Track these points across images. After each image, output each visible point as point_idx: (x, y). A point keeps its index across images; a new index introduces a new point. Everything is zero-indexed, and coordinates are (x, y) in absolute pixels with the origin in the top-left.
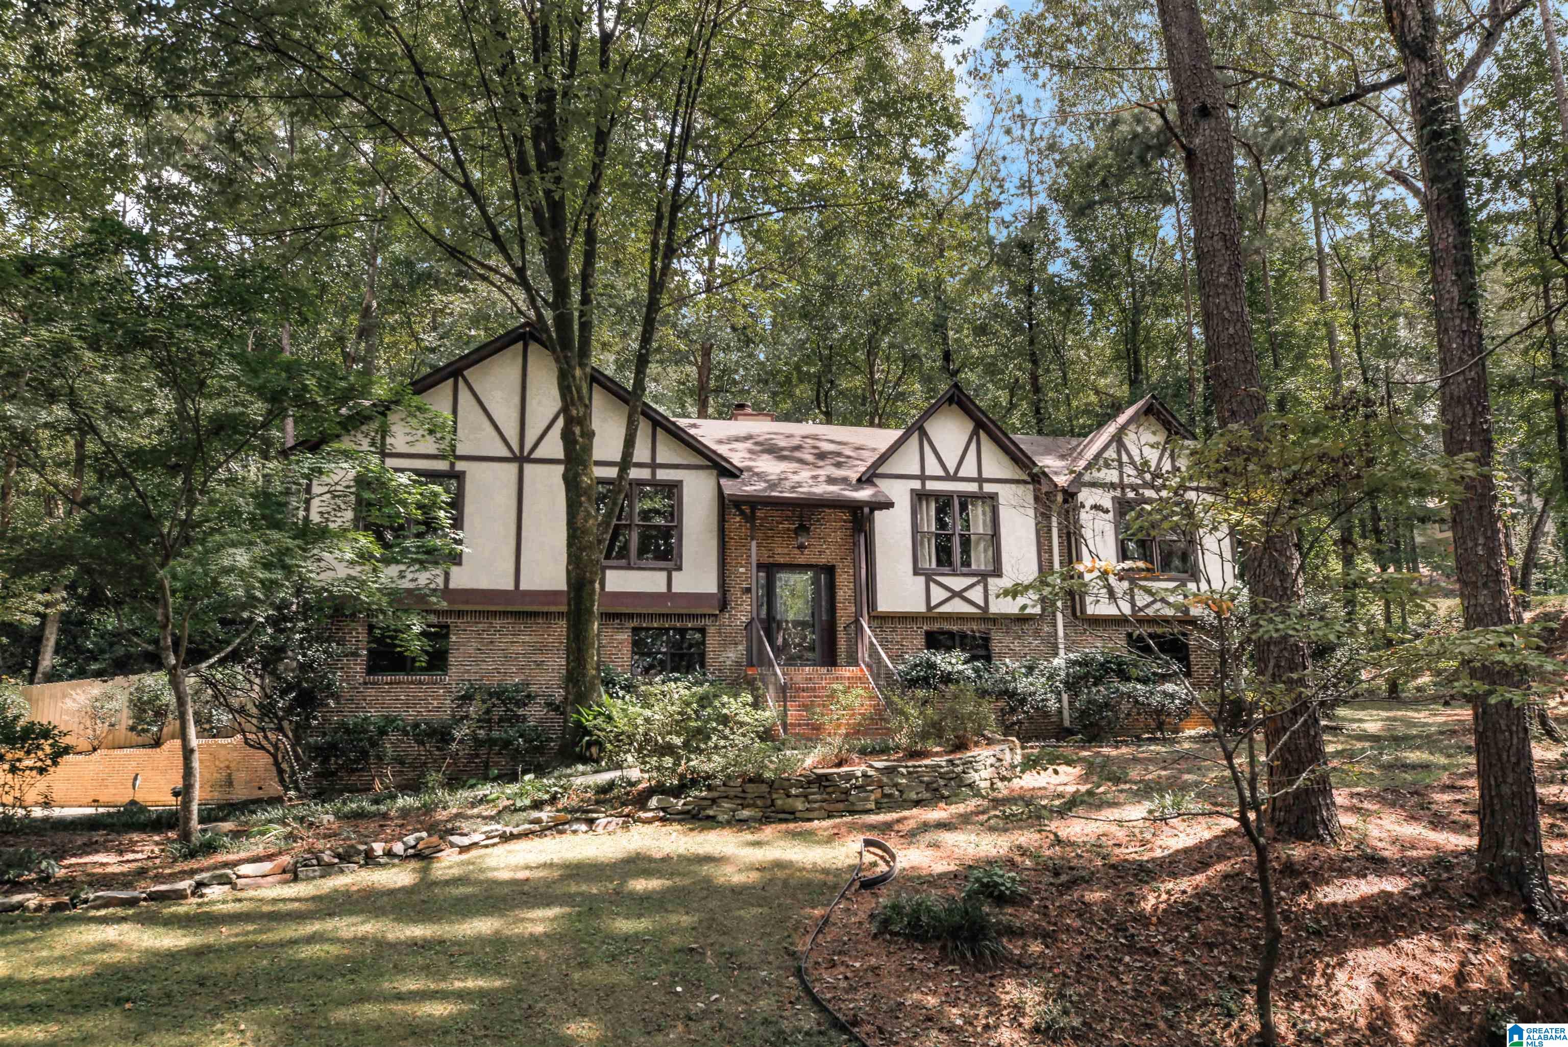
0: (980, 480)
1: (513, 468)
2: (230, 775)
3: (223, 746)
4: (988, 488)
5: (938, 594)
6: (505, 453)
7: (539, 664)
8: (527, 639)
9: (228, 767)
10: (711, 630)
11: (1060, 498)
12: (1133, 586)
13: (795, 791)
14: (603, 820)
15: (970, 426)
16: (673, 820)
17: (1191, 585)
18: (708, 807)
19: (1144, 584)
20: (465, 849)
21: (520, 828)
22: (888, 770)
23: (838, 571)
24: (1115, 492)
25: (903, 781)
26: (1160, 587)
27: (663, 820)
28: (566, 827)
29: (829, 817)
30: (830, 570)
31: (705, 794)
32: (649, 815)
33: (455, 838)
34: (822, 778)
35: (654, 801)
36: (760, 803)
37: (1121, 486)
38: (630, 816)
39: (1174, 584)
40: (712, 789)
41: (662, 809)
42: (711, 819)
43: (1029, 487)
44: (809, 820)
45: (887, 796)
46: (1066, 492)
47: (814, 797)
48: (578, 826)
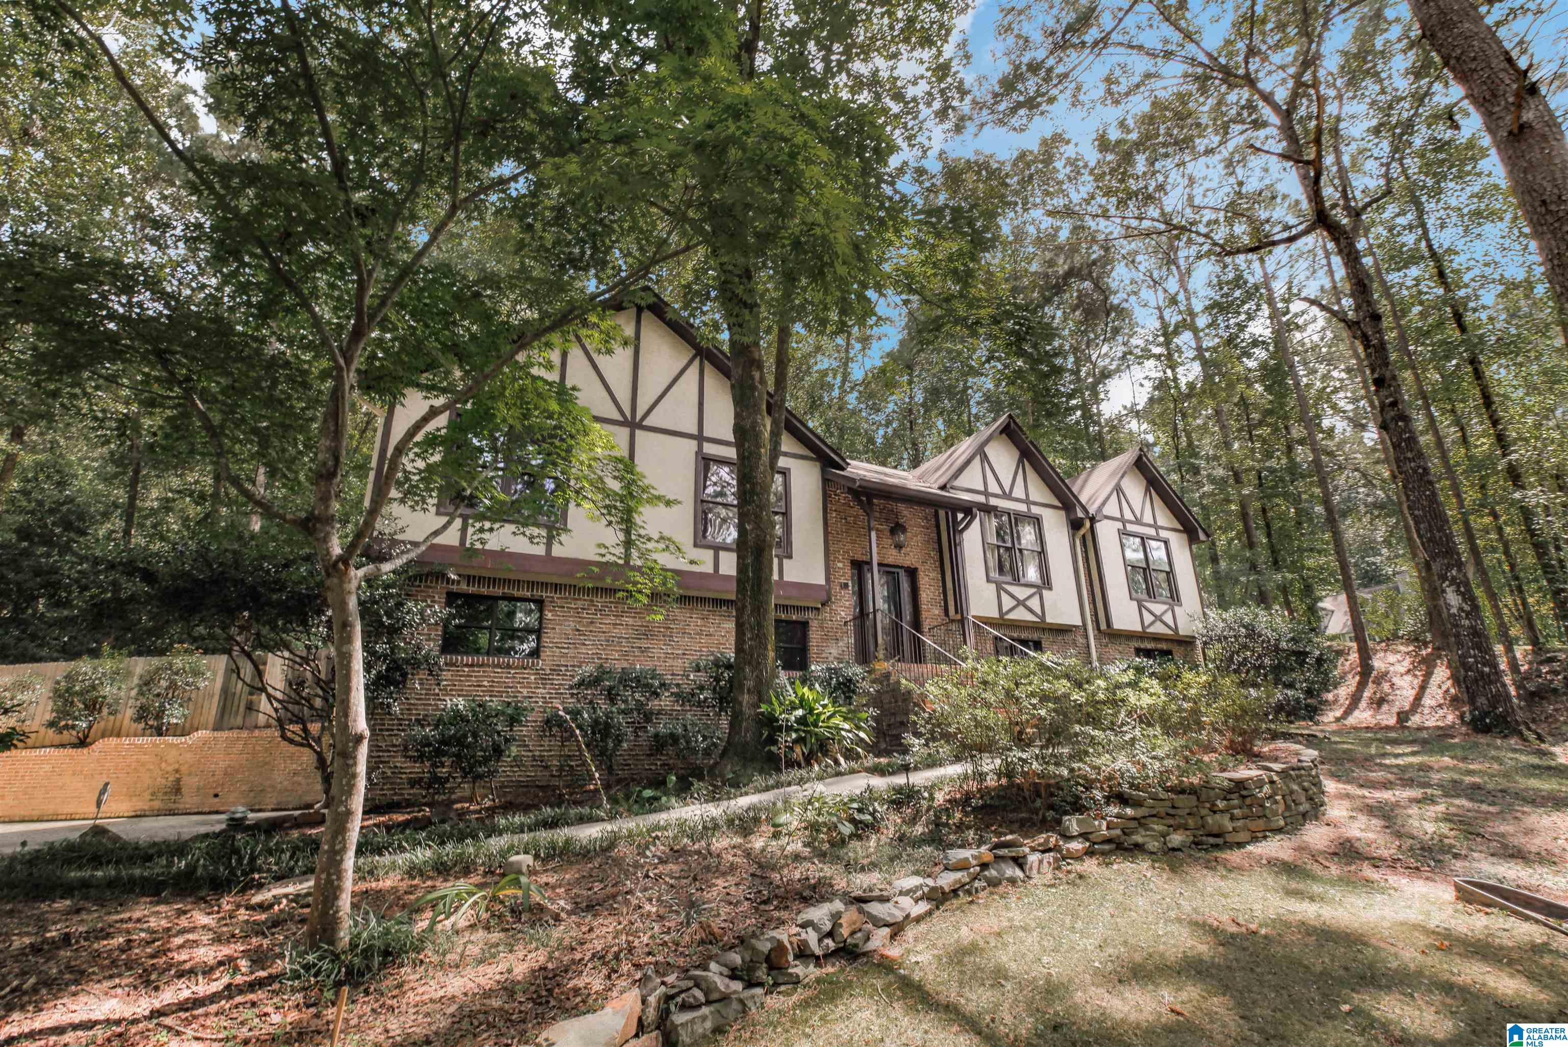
0: (1027, 501)
1: (625, 432)
2: (178, 781)
3: (172, 745)
4: (1035, 510)
5: (1007, 603)
6: (616, 416)
7: (643, 650)
8: (631, 621)
9: (177, 771)
10: (814, 624)
11: (1088, 524)
12: (1140, 606)
13: (1221, 804)
14: (1033, 858)
15: (1016, 454)
16: (1103, 853)
17: (1176, 608)
18: (1134, 831)
19: (1148, 605)
20: (897, 929)
21: (947, 880)
22: (1283, 773)
23: (921, 574)
24: (1119, 525)
25: (1295, 787)
26: (1158, 608)
27: (1090, 853)
28: (992, 873)
29: (1254, 839)
30: (912, 573)
31: (1129, 811)
32: (1076, 846)
33: (875, 908)
34: (1240, 785)
35: (1073, 823)
36: (1191, 822)
37: (1122, 520)
38: (1056, 849)
39: (1165, 607)
40: (1137, 803)
41: (1084, 836)
42: (1139, 848)
43: (1063, 513)
44: (1240, 845)
45: (1288, 807)
46: (1093, 520)
47: (1236, 812)
48: (1012, 871)
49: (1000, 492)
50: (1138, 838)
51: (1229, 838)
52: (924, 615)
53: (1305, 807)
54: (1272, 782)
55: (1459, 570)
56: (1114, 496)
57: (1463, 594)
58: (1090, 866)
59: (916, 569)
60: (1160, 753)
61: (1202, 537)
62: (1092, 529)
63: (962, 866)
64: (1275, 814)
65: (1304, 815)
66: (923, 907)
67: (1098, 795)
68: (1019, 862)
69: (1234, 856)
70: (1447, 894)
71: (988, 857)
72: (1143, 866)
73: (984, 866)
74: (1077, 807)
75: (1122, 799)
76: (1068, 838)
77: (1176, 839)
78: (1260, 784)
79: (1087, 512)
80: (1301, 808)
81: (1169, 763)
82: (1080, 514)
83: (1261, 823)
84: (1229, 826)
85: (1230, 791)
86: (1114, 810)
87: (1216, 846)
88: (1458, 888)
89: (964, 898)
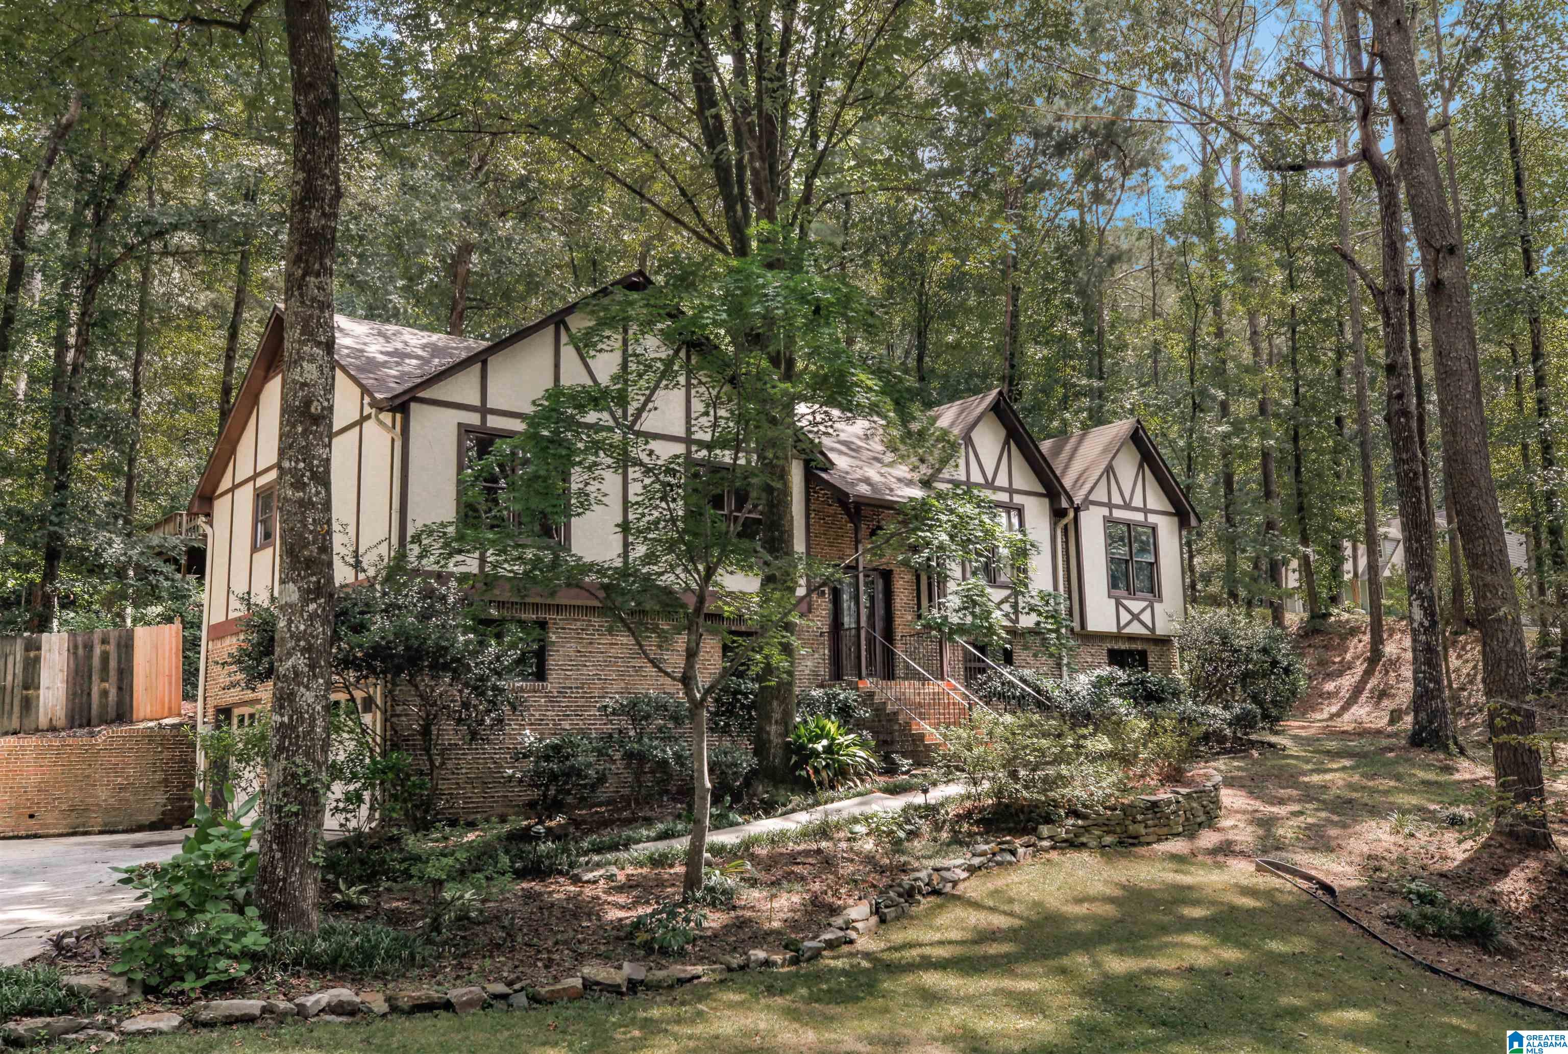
0: (1010, 489)
4: (1018, 499)
11: (1071, 514)
12: (1118, 604)
13: (1139, 817)
14: (1021, 851)
15: (1003, 433)
16: (1061, 848)
17: (1156, 605)
18: (1082, 835)
19: (1126, 602)
20: (955, 883)
21: (976, 861)
22: (1188, 796)
23: (896, 576)
24: (1105, 511)
25: (1195, 805)
26: (1136, 606)
27: (1053, 848)
28: (998, 858)
29: (1159, 840)
30: (887, 576)
31: (1080, 822)
32: (1046, 844)
33: (945, 874)
34: (1155, 804)
35: (1045, 830)
36: (1118, 830)
37: (1110, 505)
38: (1034, 845)
39: (1145, 604)
40: (1084, 817)
41: (1051, 838)
42: (1084, 845)
43: (1046, 501)
44: (1149, 844)
45: (1187, 819)
46: (1077, 510)
47: (1150, 823)
48: (1009, 857)
49: (982, 481)
50: (1084, 839)
51: (1142, 839)
52: (898, 621)
53: (1202, 818)
54: (1178, 802)
55: (1427, 585)
56: (1104, 479)
57: (1425, 609)
58: (1054, 855)
59: (890, 572)
60: (1104, 784)
61: (1194, 522)
62: (1076, 519)
63: (983, 854)
64: (1177, 824)
65: (1200, 824)
66: (964, 875)
67: (1062, 812)
68: (1013, 853)
69: (1142, 850)
70: (1252, 868)
71: (997, 849)
72: (1085, 855)
73: (994, 854)
74: (1048, 820)
75: (1076, 814)
76: (1041, 839)
77: (1108, 839)
78: (1169, 803)
79: (1072, 502)
80: (1199, 820)
81: (1108, 791)
82: (1064, 504)
83: (1165, 830)
84: (1143, 831)
85: (1147, 809)
86: (1070, 821)
87: (1133, 845)
88: (1257, 865)
89: (984, 871)
